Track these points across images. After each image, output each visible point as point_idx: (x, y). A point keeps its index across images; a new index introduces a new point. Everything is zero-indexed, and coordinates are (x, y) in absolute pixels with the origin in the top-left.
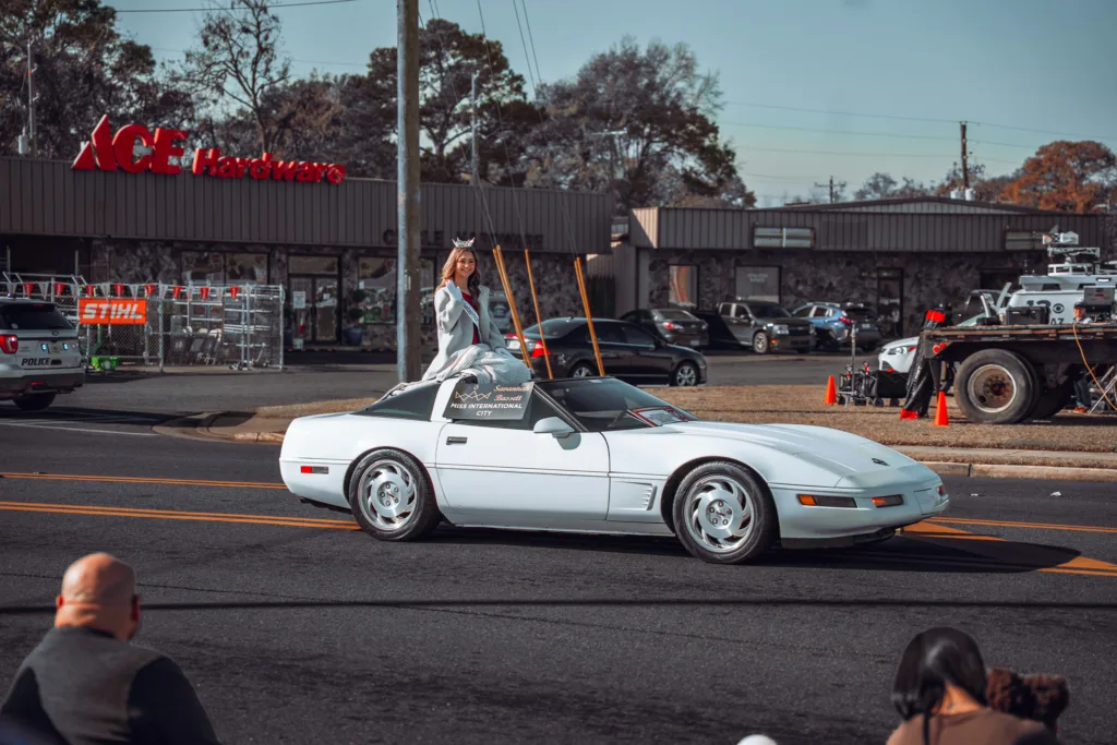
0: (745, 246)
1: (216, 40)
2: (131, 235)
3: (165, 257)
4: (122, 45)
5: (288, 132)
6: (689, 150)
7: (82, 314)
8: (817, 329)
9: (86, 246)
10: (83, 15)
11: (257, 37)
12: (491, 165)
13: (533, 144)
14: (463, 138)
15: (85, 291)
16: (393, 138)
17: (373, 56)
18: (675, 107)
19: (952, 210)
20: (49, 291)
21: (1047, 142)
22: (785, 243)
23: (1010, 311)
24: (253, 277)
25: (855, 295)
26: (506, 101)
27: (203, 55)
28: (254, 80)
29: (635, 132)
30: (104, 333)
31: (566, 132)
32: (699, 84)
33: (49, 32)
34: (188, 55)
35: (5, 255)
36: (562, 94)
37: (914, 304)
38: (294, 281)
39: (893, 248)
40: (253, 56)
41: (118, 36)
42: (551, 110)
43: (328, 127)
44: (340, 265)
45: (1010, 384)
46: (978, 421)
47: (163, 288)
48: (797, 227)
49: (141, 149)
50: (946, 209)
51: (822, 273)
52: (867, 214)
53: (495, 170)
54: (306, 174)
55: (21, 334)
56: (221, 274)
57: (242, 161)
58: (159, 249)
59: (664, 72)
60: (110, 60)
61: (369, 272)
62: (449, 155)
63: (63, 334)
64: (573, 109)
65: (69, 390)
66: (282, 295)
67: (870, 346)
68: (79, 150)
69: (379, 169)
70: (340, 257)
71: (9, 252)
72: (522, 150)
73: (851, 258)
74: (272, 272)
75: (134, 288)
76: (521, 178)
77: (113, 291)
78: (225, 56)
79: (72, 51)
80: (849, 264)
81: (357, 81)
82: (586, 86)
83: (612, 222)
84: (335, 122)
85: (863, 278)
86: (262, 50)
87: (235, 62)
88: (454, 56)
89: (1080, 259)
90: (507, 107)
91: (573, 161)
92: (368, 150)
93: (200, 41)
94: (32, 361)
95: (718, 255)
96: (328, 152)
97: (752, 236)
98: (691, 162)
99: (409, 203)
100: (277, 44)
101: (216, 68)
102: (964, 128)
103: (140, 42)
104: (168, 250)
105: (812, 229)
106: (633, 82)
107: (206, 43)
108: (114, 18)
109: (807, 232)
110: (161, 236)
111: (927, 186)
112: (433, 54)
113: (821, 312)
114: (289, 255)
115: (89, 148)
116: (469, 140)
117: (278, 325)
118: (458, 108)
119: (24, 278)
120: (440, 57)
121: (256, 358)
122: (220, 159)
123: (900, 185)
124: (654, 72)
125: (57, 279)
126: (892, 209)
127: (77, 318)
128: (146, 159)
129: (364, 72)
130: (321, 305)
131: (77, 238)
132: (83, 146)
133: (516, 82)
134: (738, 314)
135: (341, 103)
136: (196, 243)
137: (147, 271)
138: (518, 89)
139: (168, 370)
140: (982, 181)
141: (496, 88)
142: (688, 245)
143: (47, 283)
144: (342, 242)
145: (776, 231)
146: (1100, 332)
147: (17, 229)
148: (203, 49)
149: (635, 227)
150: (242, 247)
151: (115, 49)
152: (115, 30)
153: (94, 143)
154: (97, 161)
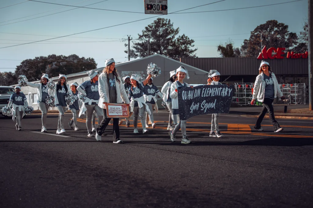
3: (281, 79)
4: (290, 34)
10: (281, 28)
20: (245, 87)
27: (304, 32)
33: (273, 33)
34: (301, 33)
35: (242, 80)
41: (289, 32)
49: (274, 53)
58: (279, 77)
60: (287, 37)
68: (259, 54)
71: (243, 79)
79: (278, 36)
93: (303, 29)
103: (293, 32)
104: (282, 77)
107: (305, 29)
108: (288, 28)
110: (281, 74)
115: (261, 54)
117: (304, 94)
121: (298, 101)
122: (294, 54)
125: (246, 84)
128: (275, 55)
132: (260, 53)
136: (289, 75)
143: (244, 85)
147: (244, 74)
148: (304, 31)
151: (288, 35)
152: (288, 30)
153: (262, 52)
154: (263, 57)
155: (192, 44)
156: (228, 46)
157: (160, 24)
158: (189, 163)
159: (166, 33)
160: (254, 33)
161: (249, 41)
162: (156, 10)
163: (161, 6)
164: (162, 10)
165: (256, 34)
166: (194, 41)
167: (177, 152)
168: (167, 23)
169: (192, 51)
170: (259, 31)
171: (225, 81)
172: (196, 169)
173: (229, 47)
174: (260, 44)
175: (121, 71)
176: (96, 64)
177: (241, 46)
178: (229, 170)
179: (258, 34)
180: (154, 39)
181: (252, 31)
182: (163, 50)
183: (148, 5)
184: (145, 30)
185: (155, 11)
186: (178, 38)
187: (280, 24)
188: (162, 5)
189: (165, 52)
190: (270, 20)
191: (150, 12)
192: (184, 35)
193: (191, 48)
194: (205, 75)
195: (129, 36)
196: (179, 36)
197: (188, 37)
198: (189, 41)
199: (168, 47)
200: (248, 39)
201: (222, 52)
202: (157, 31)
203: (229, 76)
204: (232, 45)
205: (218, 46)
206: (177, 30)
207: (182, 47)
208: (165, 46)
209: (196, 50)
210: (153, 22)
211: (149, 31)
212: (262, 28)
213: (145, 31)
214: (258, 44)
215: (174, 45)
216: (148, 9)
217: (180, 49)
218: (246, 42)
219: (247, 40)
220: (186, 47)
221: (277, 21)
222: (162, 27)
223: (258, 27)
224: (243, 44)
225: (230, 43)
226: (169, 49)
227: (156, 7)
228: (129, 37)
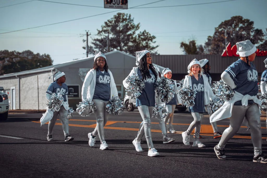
4: (255, 30)
10: (246, 24)
33: (237, 29)
60: (252, 34)
68: (223, 51)
79: (243, 33)
103: (259, 29)
108: (253, 24)
132: (224, 51)
151: (253, 31)
152: (254, 27)
153: (227, 50)
154: (228, 54)
155: (154, 40)
156: (191, 42)
157: (120, 19)
158: (150, 166)
159: (127, 28)
160: (218, 29)
161: (212, 38)
162: (116, 5)
163: (121, 0)
164: (122, 4)
165: (220, 30)
166: (155, 38)
167: (137, 154)
168: (128, 18)
169: (153, 48)
172: (157, 172)
173: (192, 44)
174: (224, 41)
175: (78, 68)
176: (52, 60)
177: (205, 42)
178: (192, 174)
179: (222, 30)
180: (114, 34)
181: (216, 27)
182: (123, 46)
184: (104, 25)
185: (114, 6)
186: (139, 34)
187: (245, 20)
189: (125, 49)
190: (235, 16)
191: (110, 6)
192: (145, 31)
193: (152, 44)
195: (87, 31)
196: (140, 32)
197: (150, 33)
198: (150, 37)
199: (128, 43)
201: (185, 49)
202: (117, 26)
204: (196, 42)
205: (181, 42)
206: (138, 25)
207: (143, 43)
208: (125, 42)
209: (157, 46)
210: (113, 17)
211: (109, 26)
212: (226, 24)
213: (105, 27)
214: (223, 40)
215: (134, 41)
216: (107, 3)
217: (141, 45)
218: (210, 38)
220: (147, 43)
221: (242, 17)
222: (122, 22)
223: (222, 23)
224: (207, 41)
225: (193, 40)
226: (129, 46)
227: (116, 1)
228: (87, 33)
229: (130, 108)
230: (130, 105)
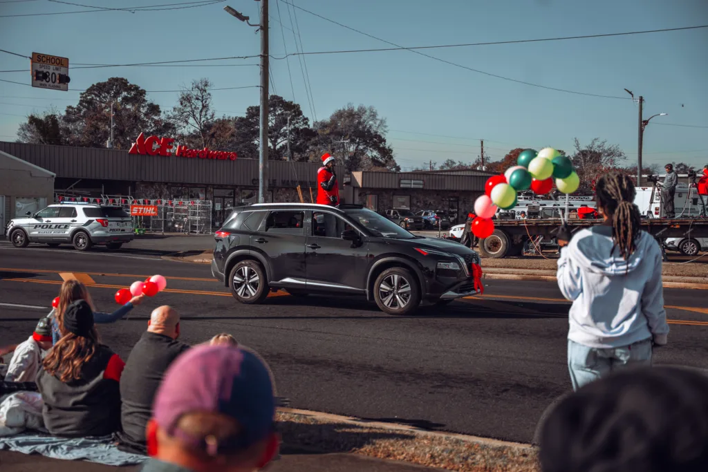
0: (397, 187)
1: (186, 103)
2: (152, 180)
3: (165, 190)
4: (148, 105)
5: (214, 139)
6: (374, 149)
7: (132, 211)
8: (425, 220)
9: (133, 184)
10: (133, 93)
11: (202, 101)
12: (295, 153)
13: (312, 145)
14: (284, 143)
15: (133, 202)
16: (256, 142)
17: (248, 109)
18: (369, 131)
19: (478, 174)
20: (119, 202)
21: (514, 148)
22: (412, 186)
23: (501, 214)
24: (198, 197)
25: (440, 207)
26: (301, 128)
27: (180, 108)
28: (200, 118)
29: (353, 141)
30: (140, 219)
31: (326, 141)
32: (378, 122)
33: (120, 99)
34: (174, 109)
36: (324, 125)
37: (463, 211)
38: (215, 199)
39: (455, 189)
40: (200, 109)
41: (147, 101)
42: (319, 132)
43: (230, 137)
44: (234, 192)
45: (500, 243)
46: (488, 257)
47: (164, 201)
48: (417, 180)
49: (156, 146)
50: (475, 174)
51: (427, 199)
52: (445, 175)
53: (297, 155)
54: (221, 156)
55: (109, 219)
56: (186, 196)
57: (196, 151)
58: (162, 186)
59: (364, 117)
60: (143, 110)
61: (246, 196)
62: (278, 149)
63: (126, 219)
64: (328, 131)
65: (127, 241)
66: (211, 205)
67: (446, 227)
68: (131, 146)
69: (250, 154)
70: (235, 190)
71: (103, 186)
72: (308, 147)
73: (438, 192)
74: (207, 196)
75: (153, 201)
76: (307, 158)
77: (144, 202)
78: (189, 109)
79: (128, 107)
80: (437, 195)
81: (242, 119)
82: (334, 122)
83: (343, 176)
84: (233, 135)
85: (443, 201)
86: (204, 107)
87: (193, 112)
88: (280, 110)
89: (526, 194)
90: (302, 130)
91: (328, 152)
92: (245, 147)
93: (179, 103)
94: (113, 230)
95: (387, 190)
96: (230, 148)
97: (399, 184)
98: (375, 153)
99: (264, 168)
100: (210, 104)
101: (185, 114)
102: (482, 142)
103: (155, 103)
104: (166, 186)
105: (423, 181)
106: (352, 121)
107: (182, 104)
108: (145, 94)
109: (421, 182)
110: (163, 181)
111: (468, 165)
112: (272, 109)
113: (426, 214)
114: (214, 188)
115: (135, 145)
116: (286, 144)
117: (209, 217)
118: (282, 131)
119: (109, 197)
120: (275, 110)
122: (187, 150)
123: (457, 164)
124: (361, 117)
125: (122, 198)
126: (454, 173)
127: (130, 213)
128: (157, 149)
129: (244, 116)
130: (226, 209)
131: (130, 181)
132: (133, 145)
133: (306, 119)
134: (393, 214)
135: (235, 128)
136: (177, 183)
137: (157, 195)
138: (306, 123)
139: (166, 234)
140: (489, 163)
141: (297, 123)
142: (374, 186)
143: (118, 199)
144: (235, 183)
145: (409, 182)
146: (534, 223)
147: (106, 178)
148: (180, 106)
149: (352, 178)
150: (195, 185)
151: (145, 106)
153: (137, 143)
154: (138, 151)
156: (48, 117)
160: (86, 96)
161: (75, 110)
162: (50, 83)
163: (58, 76)
164: (60, 83)
165: (89, 98)
170: (96, 95)
171: (71, 188)
173: (51, 120)
179: (92, 98)
181: (82, 92)
183: (38, 72)
185: (47, 84)
187: (131, 86)
188: (60, 75)
190: (115, 77)
191: (41, 84)
194: (48, 178)
200: (75, 106)
201: (38, 128)
203: (78, 179)
204: (57, 117)
205: (30, 115)
212: (100, 88)
216: (38, 78)
218: (71, 110)
219: (73, 108)
221: (126, 80)
223: (93, 85)
224: (65, 113)
225: (53, 114)
227: (50, 77)
229: (21, 241)
230: (21, 236)
